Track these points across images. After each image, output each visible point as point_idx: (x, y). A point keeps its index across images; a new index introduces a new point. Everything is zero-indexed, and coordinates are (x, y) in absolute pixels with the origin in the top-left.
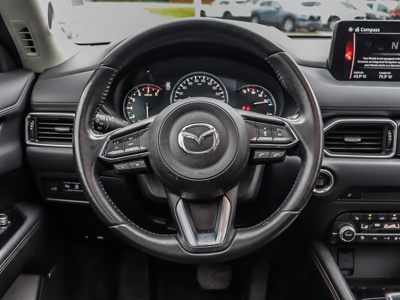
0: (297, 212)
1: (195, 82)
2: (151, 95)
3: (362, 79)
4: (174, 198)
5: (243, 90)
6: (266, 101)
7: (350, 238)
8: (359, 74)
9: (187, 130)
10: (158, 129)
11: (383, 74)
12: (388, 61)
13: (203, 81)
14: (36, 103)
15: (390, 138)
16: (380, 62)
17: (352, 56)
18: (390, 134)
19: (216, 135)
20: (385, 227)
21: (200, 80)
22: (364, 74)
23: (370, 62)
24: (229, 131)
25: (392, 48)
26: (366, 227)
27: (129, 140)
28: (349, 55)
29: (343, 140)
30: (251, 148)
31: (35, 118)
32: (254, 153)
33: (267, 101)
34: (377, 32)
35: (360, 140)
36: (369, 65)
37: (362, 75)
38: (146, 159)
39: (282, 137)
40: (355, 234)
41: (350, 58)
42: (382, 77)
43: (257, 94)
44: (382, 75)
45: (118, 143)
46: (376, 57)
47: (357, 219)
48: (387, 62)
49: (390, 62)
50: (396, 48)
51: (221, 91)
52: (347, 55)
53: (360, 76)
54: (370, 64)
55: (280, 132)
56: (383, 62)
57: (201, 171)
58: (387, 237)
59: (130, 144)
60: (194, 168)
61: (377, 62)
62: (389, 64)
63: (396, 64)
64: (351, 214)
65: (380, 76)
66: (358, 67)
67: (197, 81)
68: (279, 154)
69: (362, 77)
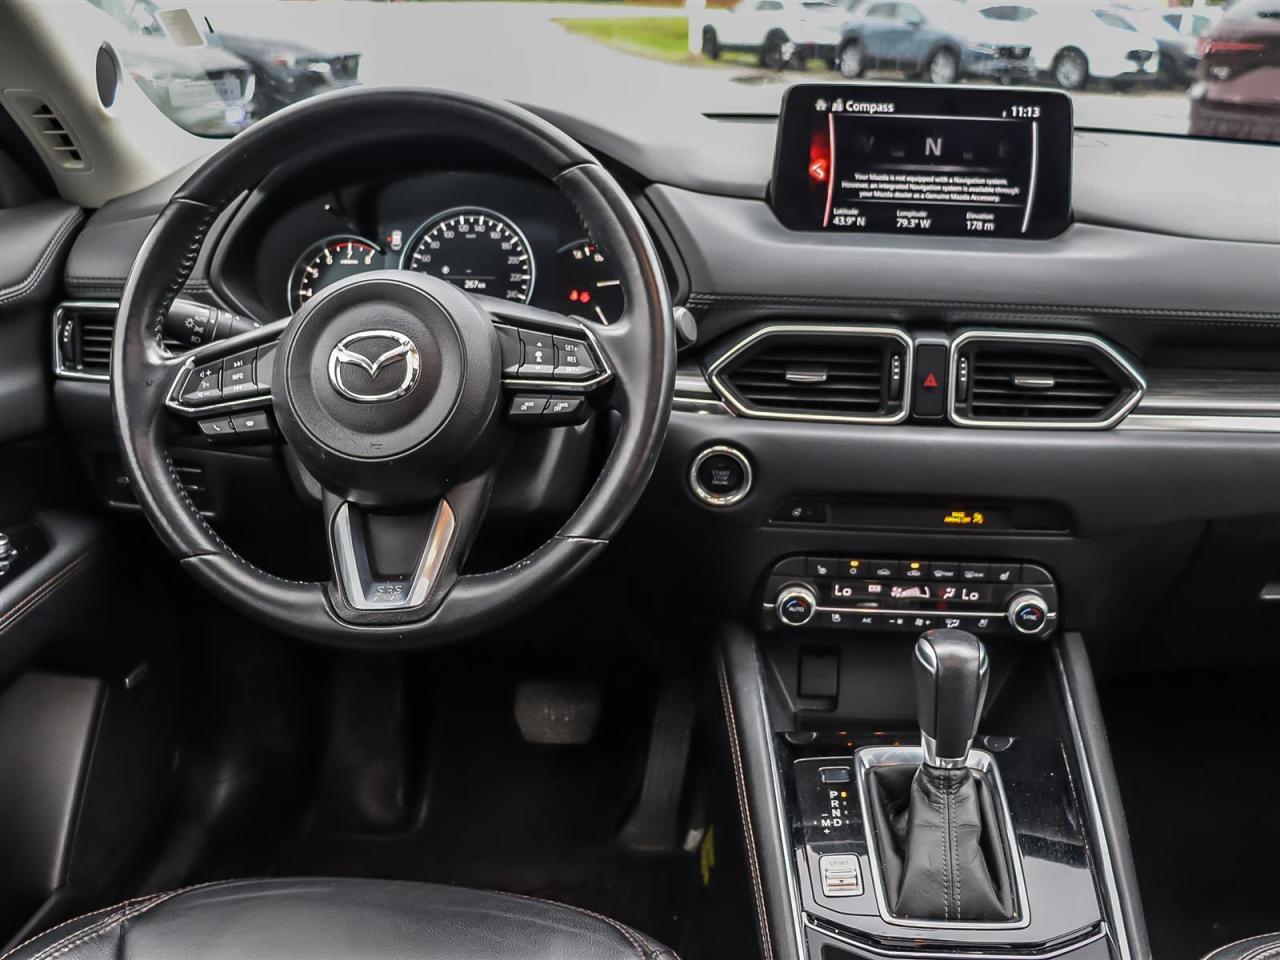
0: (595, 541)
1: (461, 230)
2: (356, 262)
3: (853, 228)
4: (333, 499)
5: (575, 253)
7: (800, 617)
8: (846, 216)
9: (349, 346)
11: (906, 217)
12: (917, 183)
13: (480, 228)
14: (75, 281)
15: (896, 374)
16: (899, 187)
17: (827, 171)
18: (896, 364)
20: (893, 594)
21: (472, 226)
22: (860, 215)
23: (873, 186)
25: (927, 153)
26: (847, 592)
27: (232, 367)
28: (819, 167)
29: (782, 378)
30: (503, 389)
31: (75, 315)
32: (512, 400)
34: (888, 113)
35: (824, 378)
36: (870, 194)
37: (854, 219)
38: (268, 409)
39: (576, 364)
40: (815, 608)
41: (821, 174)
42: (905, 223)
44: (903, 219)
45: (209, 373)
46: (889, 172)
47: (822, 571)
48: (917, 187)
49: (924, 188)
50: (937, 152)
51: (520, 254)
52: (814, 168)
53: (850, 221)
54: (873, 190)
55: (572, 353)
56: (906, 187)
57: (377, 439)
58: (896, 617)
59: (235, 377)
60: (362, 432)
61: (892, 187)
62: (920, 192)
63: (938, 192)
64: (806, 561)
65: (900, 220)
66: (845, 198)
67: (464, 228)
68: (566, 405)
69: (855, 223)
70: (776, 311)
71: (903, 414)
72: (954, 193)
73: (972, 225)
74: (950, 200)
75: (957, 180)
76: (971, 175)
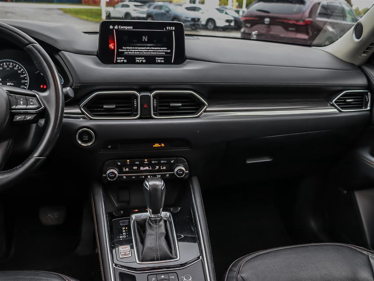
0: (41, 158)
1: (5, 67)
3: (123, 63)
7: (113, 178)
8: (121, 59)
11: (138, 59)
12: (141, 49)
13: (11, 66)
15: (136, 104)
16: (136, 51)
17: (114, 46)
18: (135, 101)
20: (141, 169)
21: (8, 66)
22: (125, 59)
23: (128, 50)
25: (143, 40)
26: (127, 169)
28: (112, 45)
29: (102, 107)
30: (11, 113)
32: (14, 117)
34: (131, 29)
35: (115, 107)
36: (127, 53)
37: (123, 60)
39: (33, 105)
40: (117, 175)
41: (113, 47)
42: (138, 61)
44: (138, 60)
46: (132, 47)
47: (119, 164)
48: (141, 51)
49: (143, 51)
50: (146, 40)
52: (110, 45)
53: (122, 61)
54: (128, 52)
55: (32, 101)
56: (138, 50)
58: (142, 176)
61: (134, 51)
62: (142, 52)
63: (147, 52)
64: (114, 161)
66: (120, 54)
68: (31, 117)
69: (123, 61)
70: (100, 88)
71: (138, 116)
72: (152, 52)
73: (158, 61)
74: (151, 54)
75: (152, 48)
76: (156, 47)
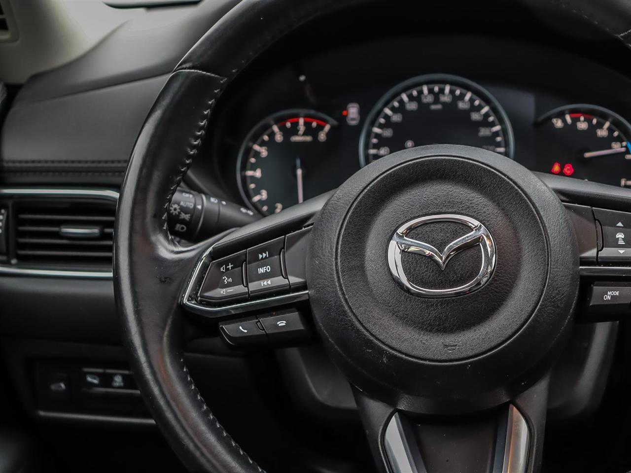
1: (425, 101)
2: (308, 139)
4: (376, 409)
5: (554, 121)
6: (617, 148)
9: (410, 232)
10: (334, 232)
14: (11, 165)
19: (488, 243)
21: (437, 96)
24: (522, 234)
27: (257, 259)
30: (582, 278)
31: (10, 203)
32: (592, 289)
33: (622, 147)
38: (304, 308)
43: (592, 129)
45: (230, 266)
51: (493, 124)
57: (450, 339)
59: (261, 270)
60: (430, 331)
67: (428, 98)
